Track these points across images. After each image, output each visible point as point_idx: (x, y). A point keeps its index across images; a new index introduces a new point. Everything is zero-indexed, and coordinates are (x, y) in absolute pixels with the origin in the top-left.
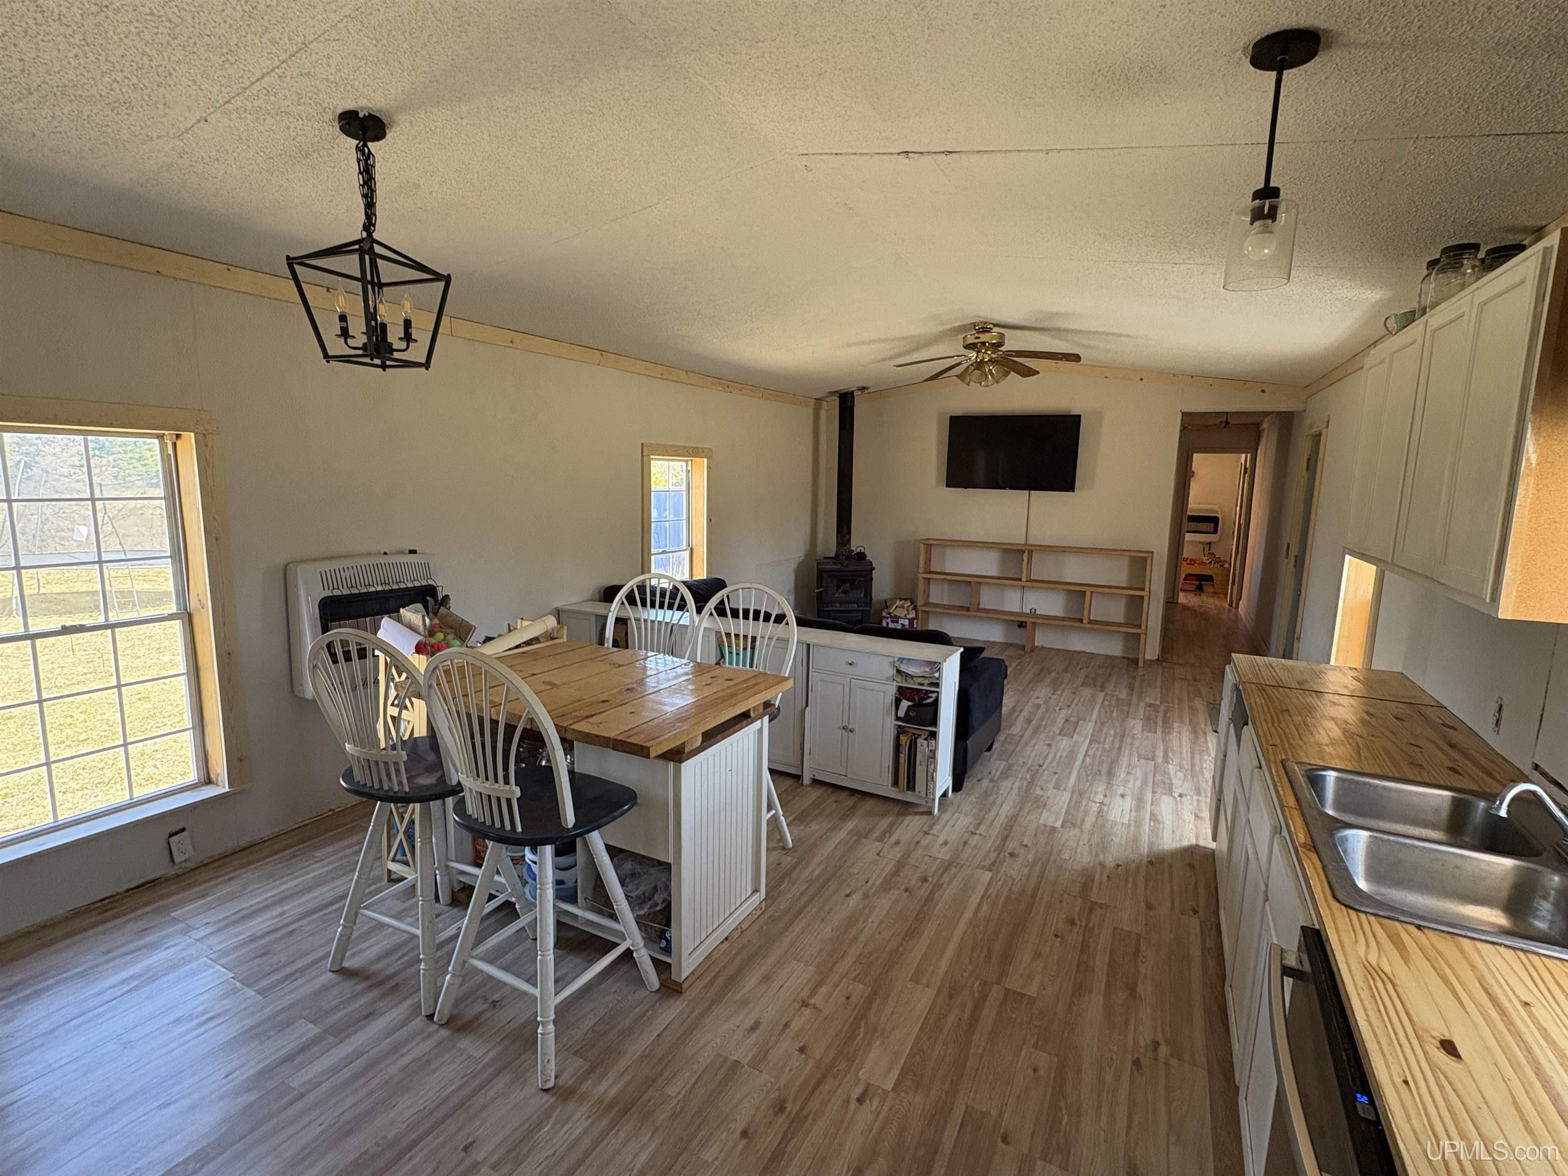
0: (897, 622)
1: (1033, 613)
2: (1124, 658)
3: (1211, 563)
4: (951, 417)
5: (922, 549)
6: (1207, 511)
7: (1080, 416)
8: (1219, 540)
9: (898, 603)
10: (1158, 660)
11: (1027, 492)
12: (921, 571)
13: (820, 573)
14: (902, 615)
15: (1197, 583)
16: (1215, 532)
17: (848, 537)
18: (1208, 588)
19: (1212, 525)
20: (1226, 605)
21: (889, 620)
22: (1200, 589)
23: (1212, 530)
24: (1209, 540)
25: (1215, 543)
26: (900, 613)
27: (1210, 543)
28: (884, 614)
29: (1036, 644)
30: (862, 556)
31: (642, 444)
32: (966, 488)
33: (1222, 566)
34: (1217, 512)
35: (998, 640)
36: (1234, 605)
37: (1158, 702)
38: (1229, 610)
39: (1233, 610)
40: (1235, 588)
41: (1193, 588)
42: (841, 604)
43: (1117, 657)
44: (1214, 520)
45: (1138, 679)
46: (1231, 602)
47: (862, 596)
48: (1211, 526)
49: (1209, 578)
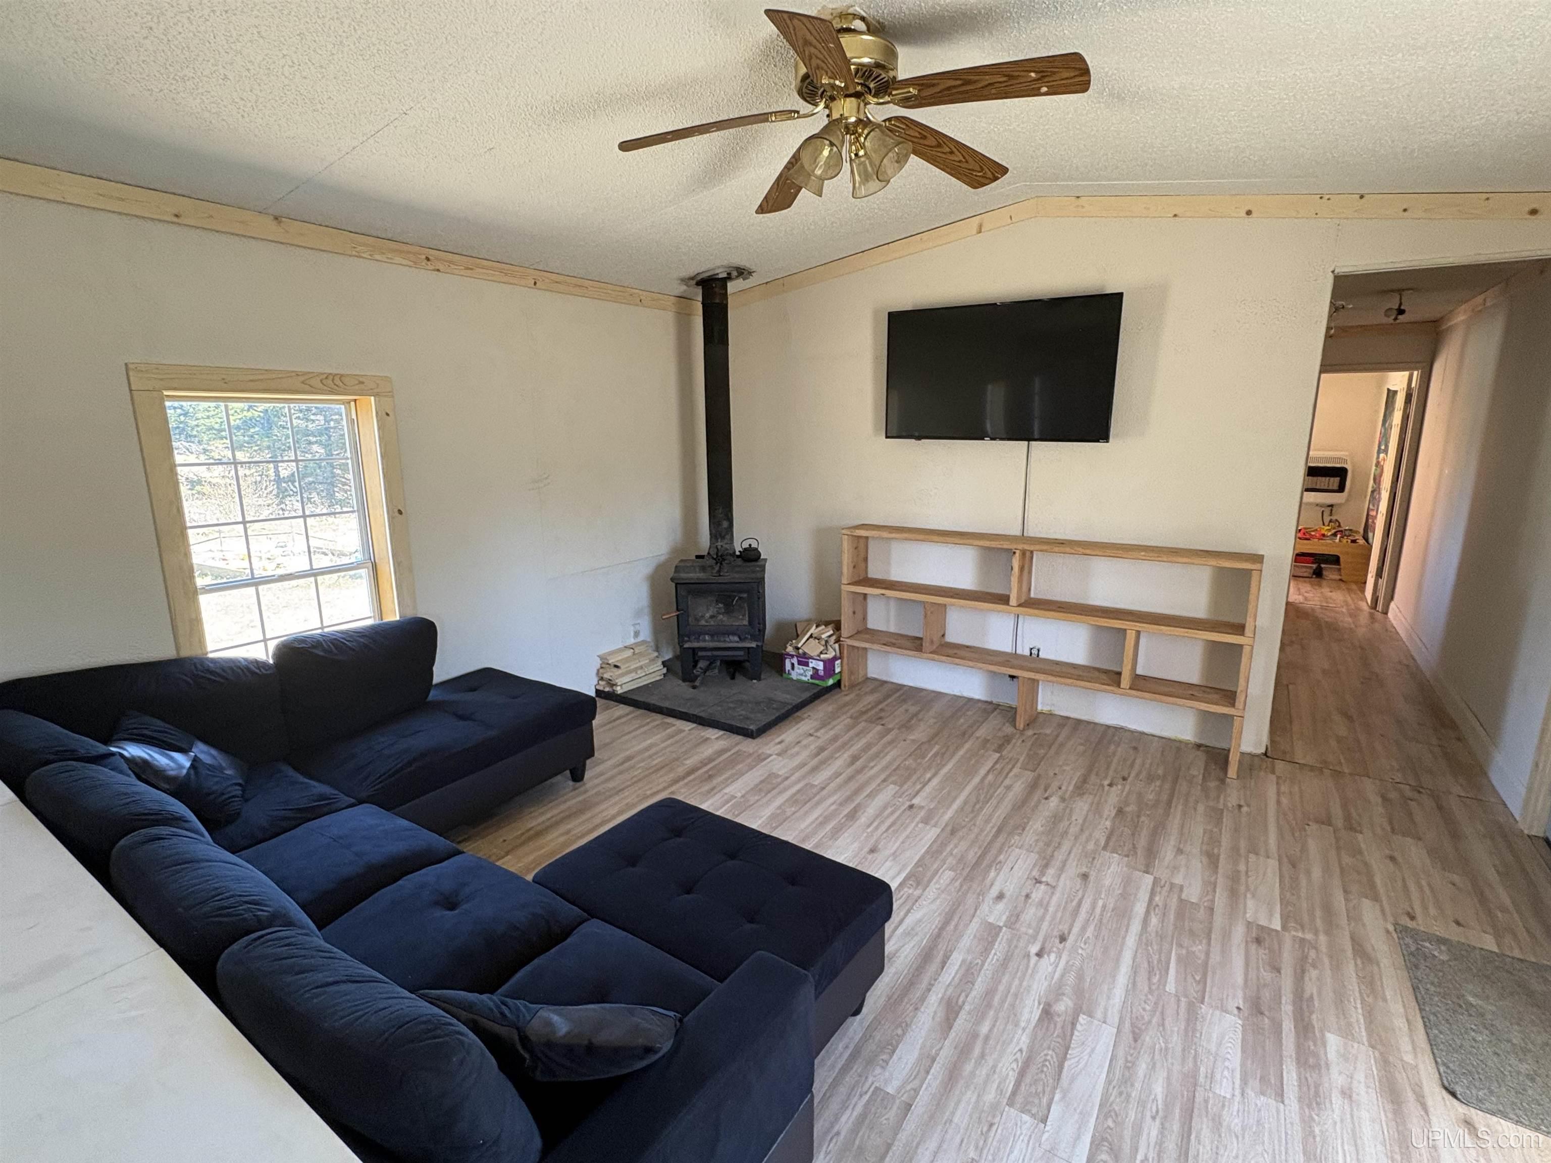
0: (807, 664)
1: (1034, 656)
2: (1199, 746)
3: (1335, 535)
4: (890, 314)
5: (846, 545)
6: (1328, 459)
7: (1120, 295)
8: (1347, 500)
9: (813, 630)
10: (1265, 754)
11: (1026, 443)
12: (845, 581)
13: (679, 584)
14: (814, 653)
15: (1314, 566)
16: (1341, 489)
17: (725, 524)
18: (1330, 573)
19: (1337, 479)
20: (1364, 607)
21: (795, 661)
22: (1318, 573)
23: (1336, 487)
24: (1329, 502)
25: (1340, 505)
26: (812, 648)
27: (1332, 506)
28: (790, 649)
29: (1040, 708)
30: (751, 556)
31: (126, 364)
32: (919, 438)
33: (1354, 541)
34: (1346, 461)
35: (977, 697)
36: (1380, 607)
37: (1277, 925)
38: (1372, 616)
39: (1379, 616)
40: (1383, 582)
41: (1307, 572)
42: (712, 636)
43: (1187, 743)
44: (1341, 473)
45: (1227, 821)
46: (1375, 599)
47: (746, 622)
48: (1335, 482)
49: (1335, 560)
